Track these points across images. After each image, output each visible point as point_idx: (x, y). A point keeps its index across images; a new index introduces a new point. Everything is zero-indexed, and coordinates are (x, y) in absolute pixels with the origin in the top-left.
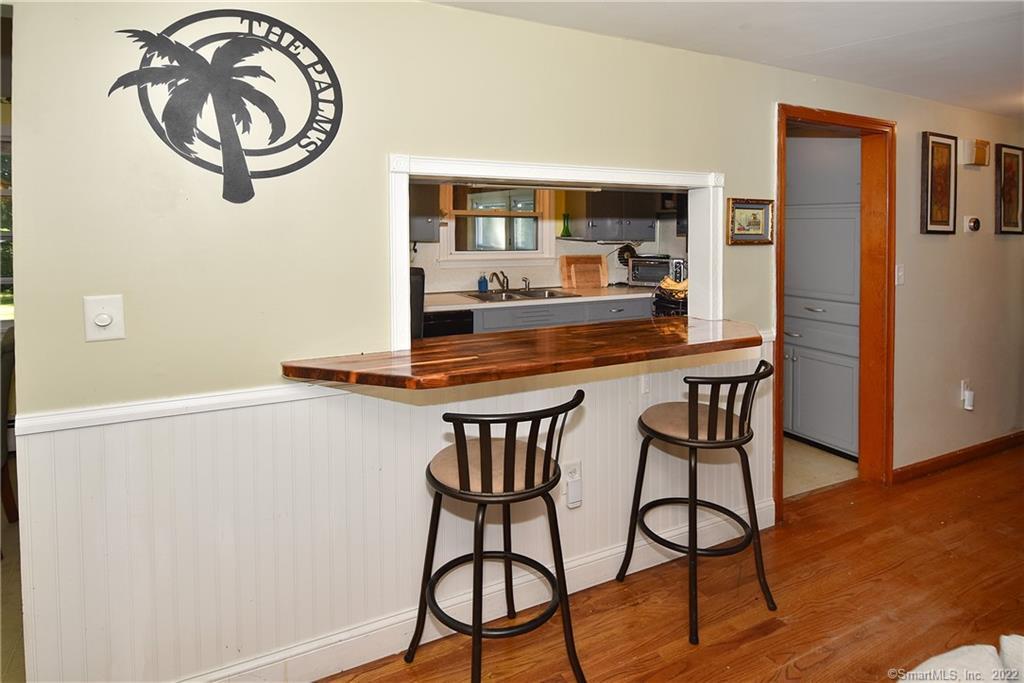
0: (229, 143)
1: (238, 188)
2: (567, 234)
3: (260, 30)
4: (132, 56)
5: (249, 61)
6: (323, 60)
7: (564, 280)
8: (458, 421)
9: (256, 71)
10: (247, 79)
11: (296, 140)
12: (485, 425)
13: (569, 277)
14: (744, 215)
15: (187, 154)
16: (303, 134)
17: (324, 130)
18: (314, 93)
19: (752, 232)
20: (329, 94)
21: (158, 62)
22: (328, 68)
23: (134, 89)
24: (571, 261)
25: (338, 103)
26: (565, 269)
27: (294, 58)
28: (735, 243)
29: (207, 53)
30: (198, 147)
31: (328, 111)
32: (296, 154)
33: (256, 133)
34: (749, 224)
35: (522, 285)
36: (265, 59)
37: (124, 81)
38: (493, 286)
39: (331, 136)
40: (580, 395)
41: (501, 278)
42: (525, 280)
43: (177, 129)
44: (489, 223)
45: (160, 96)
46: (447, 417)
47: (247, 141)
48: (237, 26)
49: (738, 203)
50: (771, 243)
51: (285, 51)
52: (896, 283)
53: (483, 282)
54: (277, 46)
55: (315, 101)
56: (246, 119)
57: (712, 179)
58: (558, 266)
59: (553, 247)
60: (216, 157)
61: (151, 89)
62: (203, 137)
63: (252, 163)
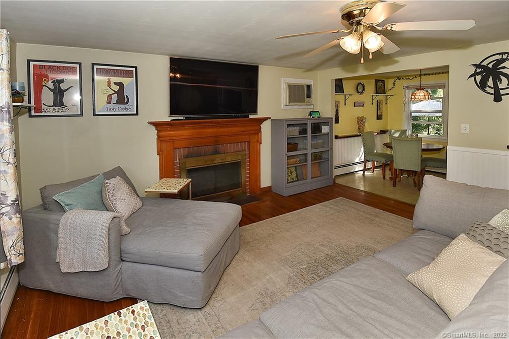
0: (496, 88)
1: (498, 98)
3: (505, 56)
4: (472, 70)
5: (502, 65)
9: (504, 68)
10: (501, 70)
15: (485, 91)
21: (478, 70)
23: (473, 78)
29: (490, 66)
30: (488, 89)
33: (503, 84)
36: (506, 64)
37: (471, 76)
43: (482, 86)
45: (479, 78)
47: (500, 86)
48: (499, 57)
56: (501, 80)
60: (492, 91)
61: (477, 77)
62: (489, 87)
63: (502, 92)
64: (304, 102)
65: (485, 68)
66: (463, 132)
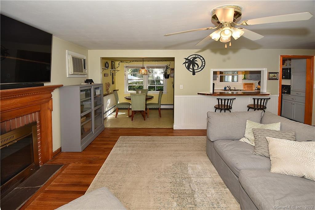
0: (193, 69)
1: (194, 74)
2: (245, 79)
3: (197, 56)
5: (195, 60)
6: (203, 58)
7: (244, 88)
8: (218, 99)
9: (196, 61)
10: (195, 62)
11: (200, 68)
12: (222, 100)
13: (245, 88)
14: (271, 75)
15: (189, 70)
16: (201, 67)
17: (203, 66)
18: (202, 62)
19: (274, 78)
20: (204, 62)
21: (187, 61)
22: (204, 59)
23: (185, 64)
24: (245, 84)
25: (205, 63)
26: (244, 86)
27: (200, 59)
28: (269, 80)
29: (191, 60)
30: (190, 69)
31: (204, 64)
32: (200, 69)
33: (196, 68)
34: (273, 76)
35: (234, 89)
36: (197, 59)
37: (184, 63)
38: (227, 89)
39: (204, 67)
40: (235, 98)
41: (229, 87)
42: (234, 88)
43: (188, 68)
44: (228, 77)
45: (187, 64)
46: (217, 99)
47: (195, 69)
48: (194, 56)
49: (270, 73)
50: (278, 80)
51: (199, 58)
52: (314, 88)
53: (225, 88)
54: (198, 58)
55: (202, 63)
56: (195, 66)
57: (264, 69)
58: (242, 85)
59: (241, 81)
60: (192, 70)
61: (186, 64)
62: (191, 68)
63: (195, 71)
64: (83, 72)
65: (189, 60)
66: (181, 88)
